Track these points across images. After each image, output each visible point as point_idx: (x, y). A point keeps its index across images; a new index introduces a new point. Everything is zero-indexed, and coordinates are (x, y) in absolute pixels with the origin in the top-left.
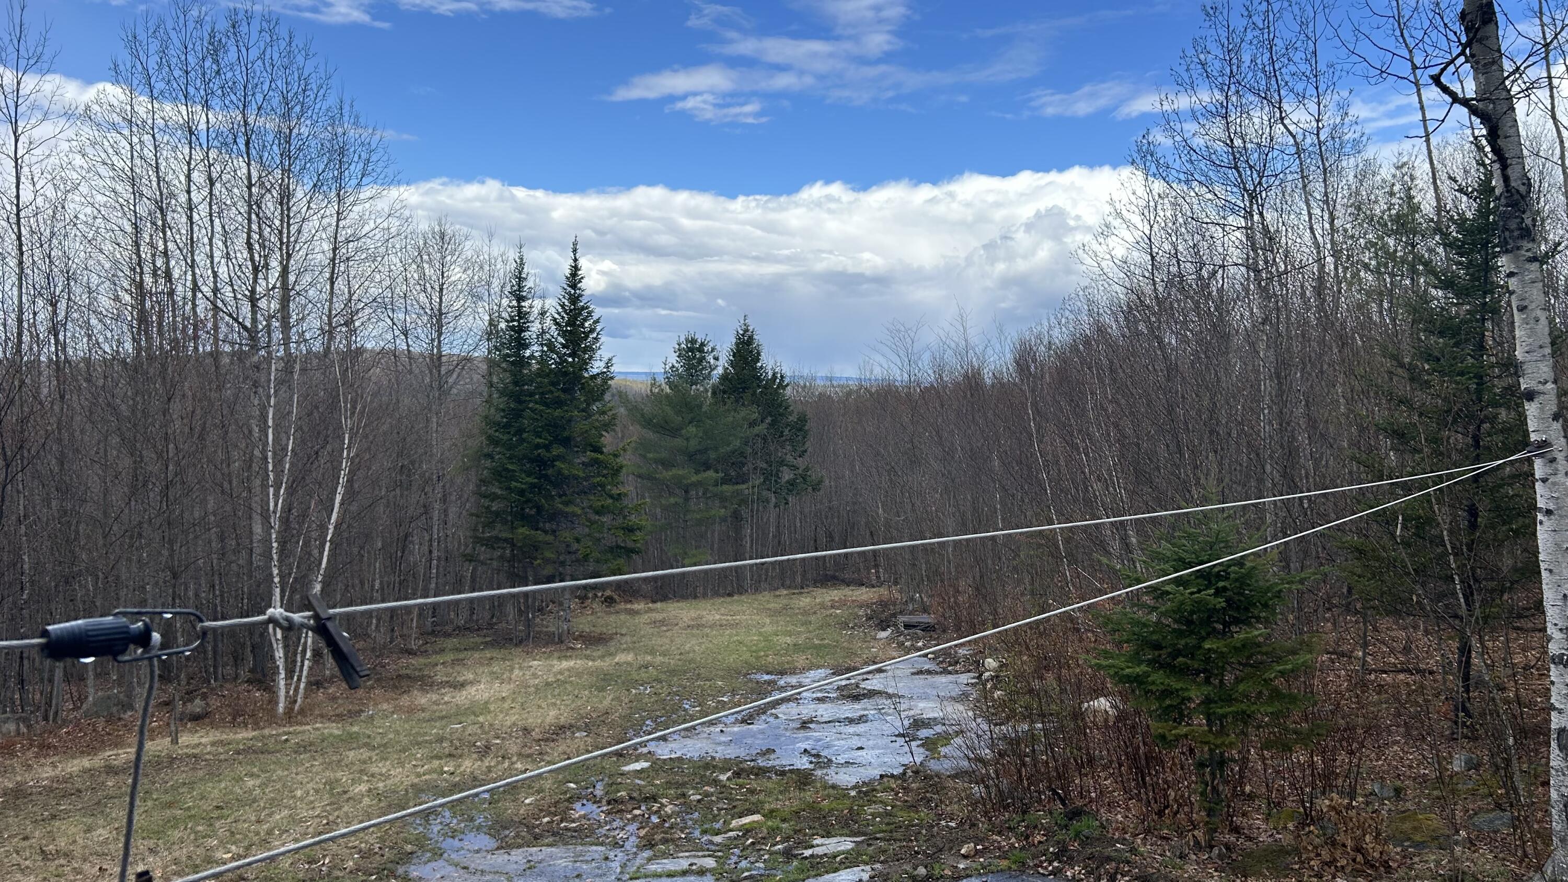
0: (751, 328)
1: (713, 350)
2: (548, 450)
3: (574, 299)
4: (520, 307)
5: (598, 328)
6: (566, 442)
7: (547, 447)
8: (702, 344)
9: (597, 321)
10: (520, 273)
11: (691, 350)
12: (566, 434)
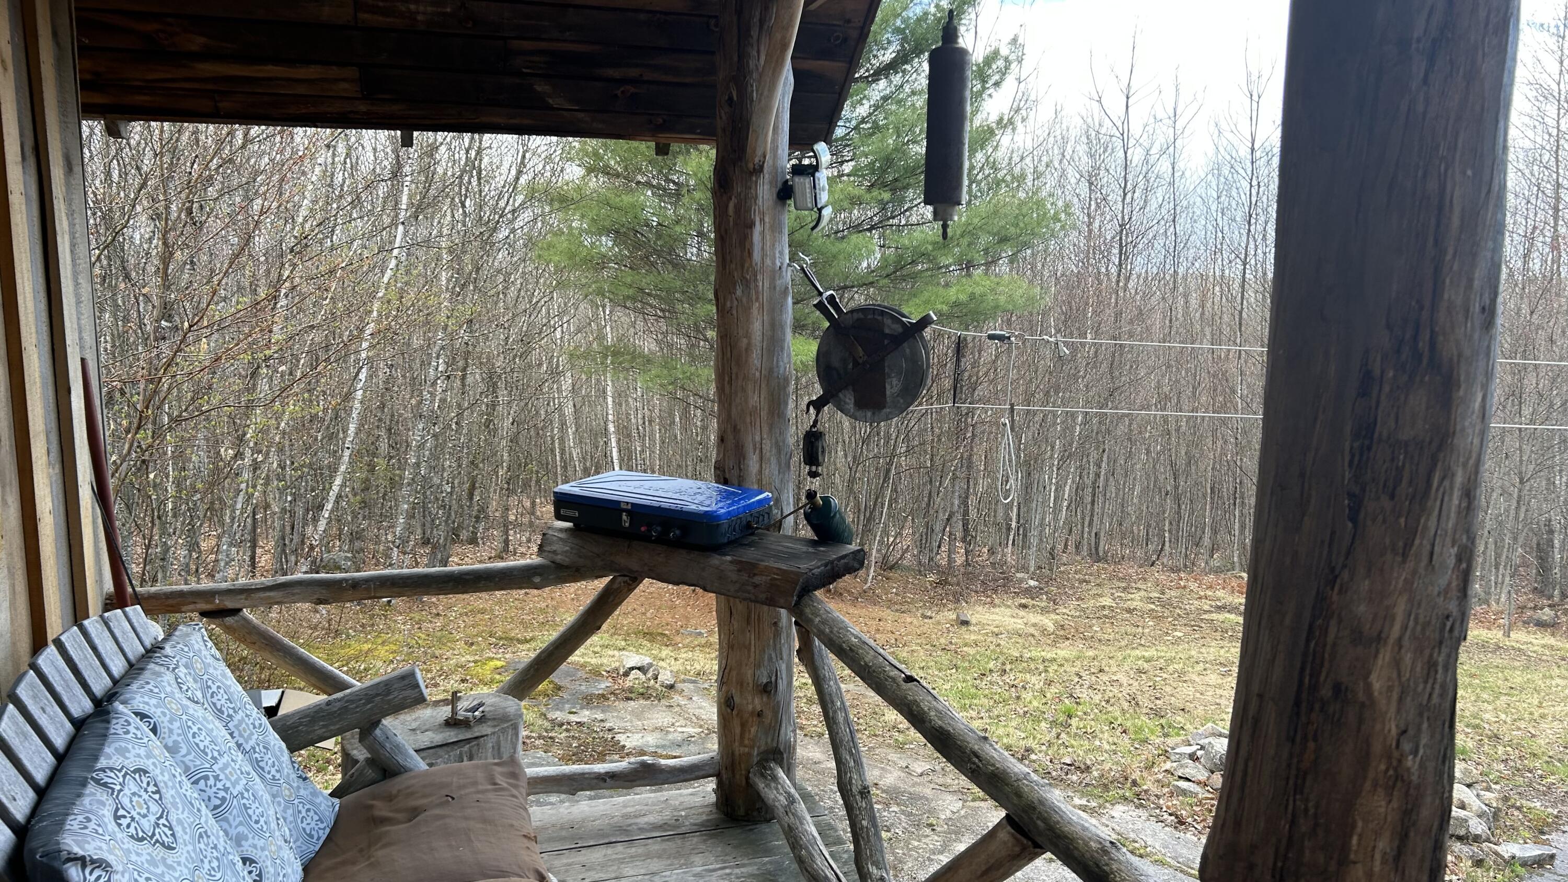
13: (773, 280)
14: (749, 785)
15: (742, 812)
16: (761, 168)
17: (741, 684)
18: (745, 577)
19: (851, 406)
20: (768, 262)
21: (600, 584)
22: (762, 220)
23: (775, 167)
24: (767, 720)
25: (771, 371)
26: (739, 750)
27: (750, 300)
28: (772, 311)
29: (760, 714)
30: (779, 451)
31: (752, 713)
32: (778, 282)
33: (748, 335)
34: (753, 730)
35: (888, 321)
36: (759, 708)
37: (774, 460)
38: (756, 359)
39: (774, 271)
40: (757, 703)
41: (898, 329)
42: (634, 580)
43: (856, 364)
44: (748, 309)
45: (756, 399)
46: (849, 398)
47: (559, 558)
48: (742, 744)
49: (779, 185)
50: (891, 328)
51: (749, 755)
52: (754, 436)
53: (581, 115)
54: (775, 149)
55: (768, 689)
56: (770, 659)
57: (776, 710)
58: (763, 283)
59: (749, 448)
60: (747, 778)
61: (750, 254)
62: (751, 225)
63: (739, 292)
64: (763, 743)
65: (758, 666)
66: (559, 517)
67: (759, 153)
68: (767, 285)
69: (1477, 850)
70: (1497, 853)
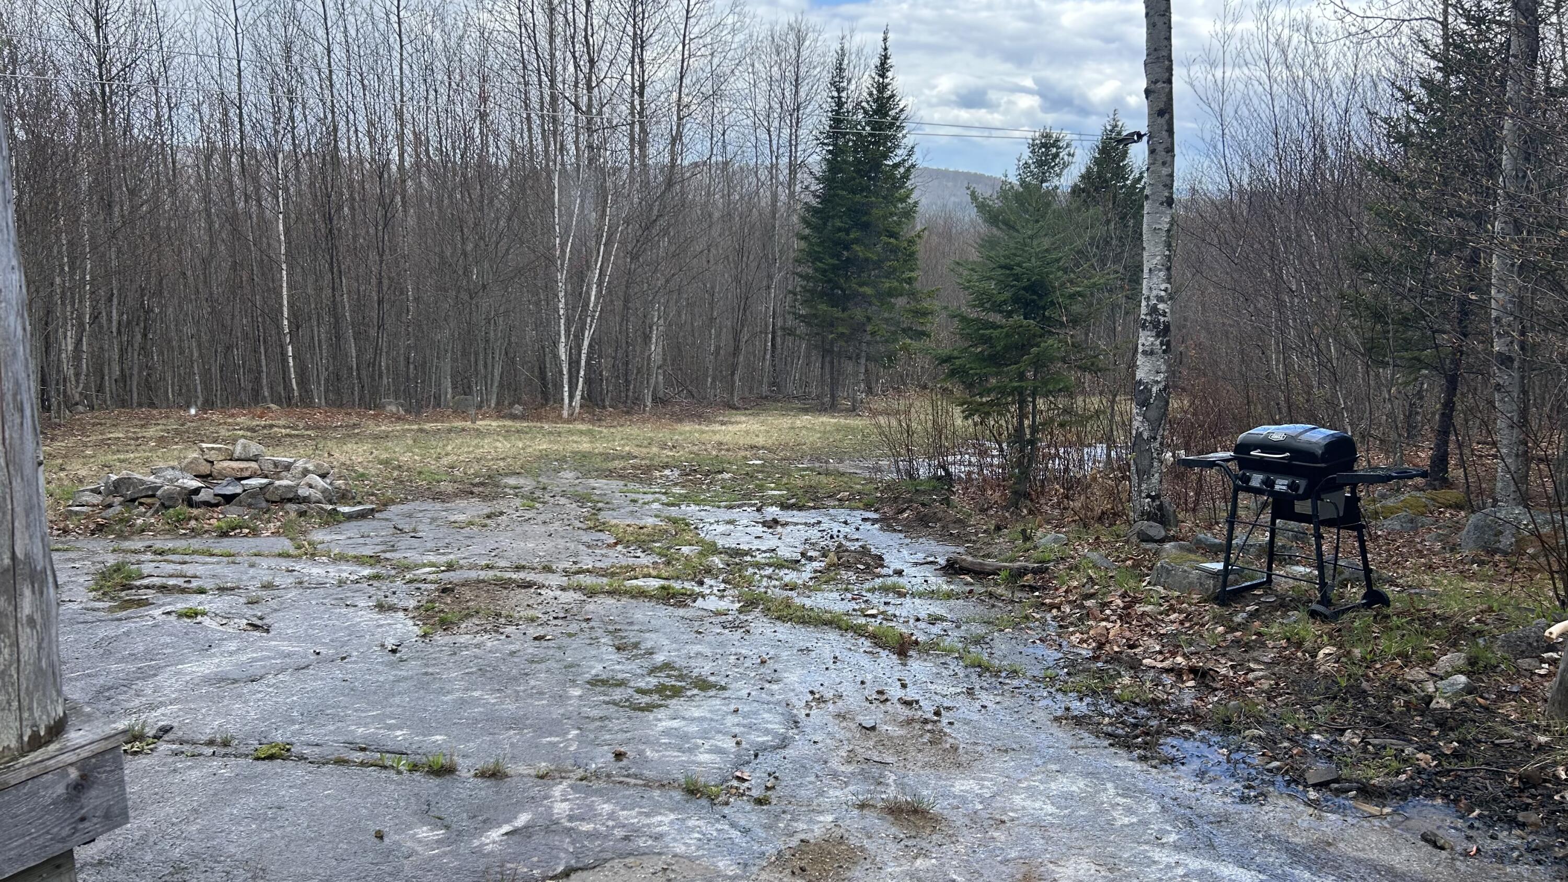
0: (1120, 124)
1: (1068, 145)
2: (848, 234)
3: (882, 88)
4: (840, 98)
5: (902, 117)
6: (865, 226)
7: (847, 232)
8: (1057, 140)
9: (902, 110)
10: (841, 64)
11: (1044, 145)
12: (864, 219)
69: (304, 507)
70: (322, 508)
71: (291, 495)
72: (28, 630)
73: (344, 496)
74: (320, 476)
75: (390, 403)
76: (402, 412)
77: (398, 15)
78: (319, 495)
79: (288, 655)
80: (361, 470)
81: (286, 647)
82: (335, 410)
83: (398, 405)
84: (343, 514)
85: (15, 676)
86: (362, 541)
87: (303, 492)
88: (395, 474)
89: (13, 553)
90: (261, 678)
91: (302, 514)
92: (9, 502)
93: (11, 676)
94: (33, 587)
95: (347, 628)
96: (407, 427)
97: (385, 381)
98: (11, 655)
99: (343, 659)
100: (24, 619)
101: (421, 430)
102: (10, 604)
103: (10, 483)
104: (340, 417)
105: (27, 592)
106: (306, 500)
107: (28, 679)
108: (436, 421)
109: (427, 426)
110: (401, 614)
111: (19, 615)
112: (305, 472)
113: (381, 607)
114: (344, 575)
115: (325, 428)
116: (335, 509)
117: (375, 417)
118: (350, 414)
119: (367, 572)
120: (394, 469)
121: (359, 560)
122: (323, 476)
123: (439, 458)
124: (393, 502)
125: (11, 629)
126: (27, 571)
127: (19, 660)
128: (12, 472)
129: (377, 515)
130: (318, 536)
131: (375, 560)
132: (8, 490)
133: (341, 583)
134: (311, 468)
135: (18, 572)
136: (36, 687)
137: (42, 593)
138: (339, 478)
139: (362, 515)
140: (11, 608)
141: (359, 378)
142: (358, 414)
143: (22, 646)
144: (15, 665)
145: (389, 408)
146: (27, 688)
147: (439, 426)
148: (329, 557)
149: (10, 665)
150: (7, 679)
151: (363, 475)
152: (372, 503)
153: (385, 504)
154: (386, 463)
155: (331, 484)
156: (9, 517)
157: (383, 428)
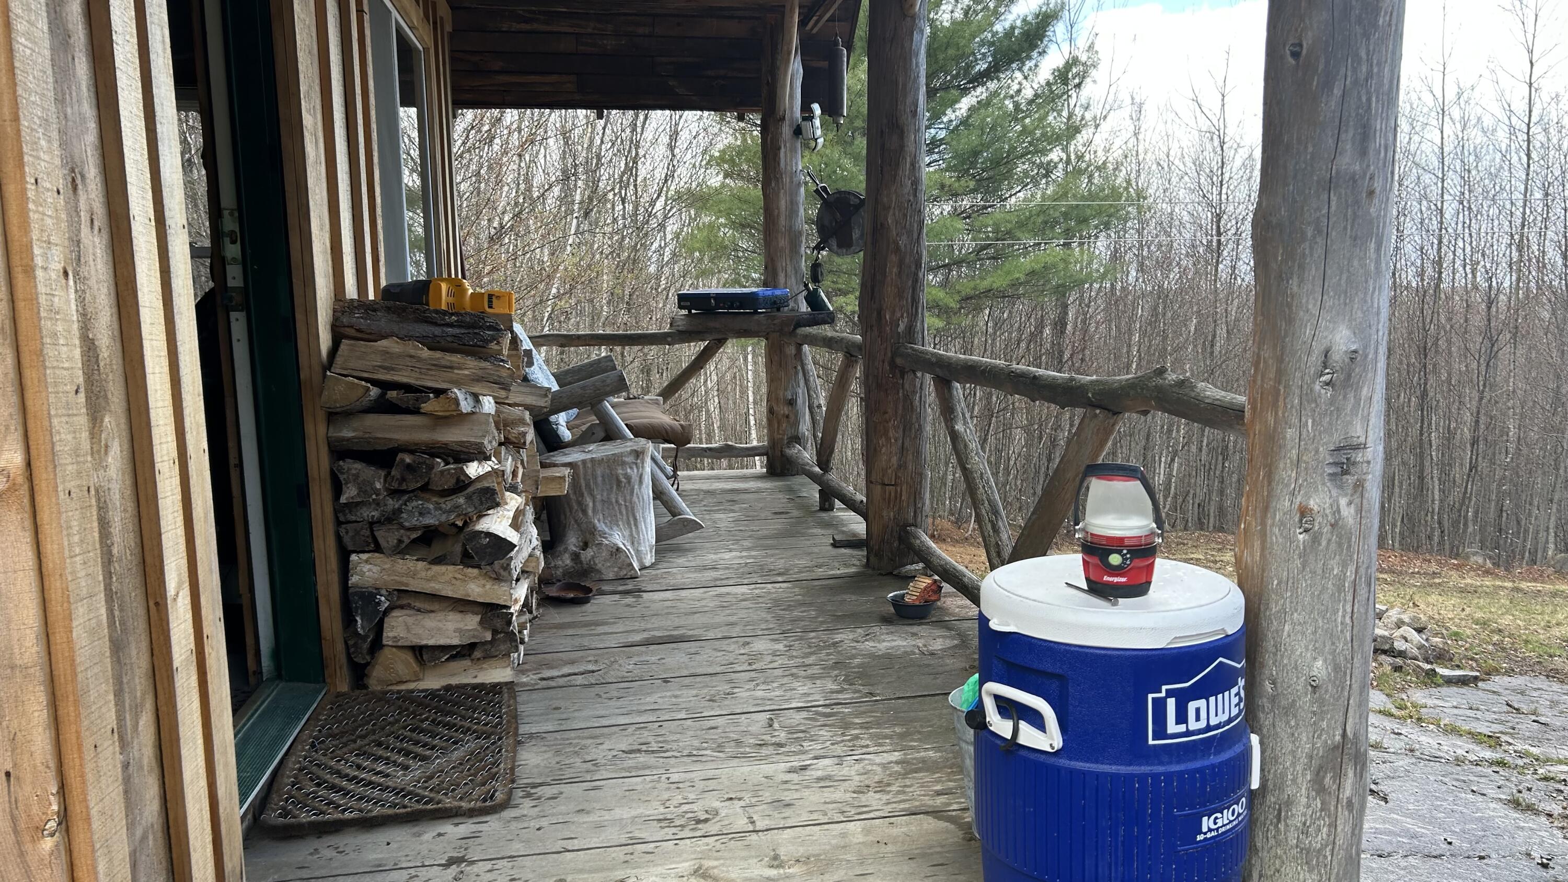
13: (791, 178)
14: (783, 455)
15: (779, 471)
16: (784, 118)
17: (777, 399)
18: (770, 321)
19: (835, 247)
20: (789, 168)
21: (702, 345)
22: (785, 146)
23: (792, 117)
24: (792, 420)
25: (791, 227)
26: (777, 436)
27: (779, 188)
28: (791, 195)
29: (787, 417)
30: (796, 273)
31: (784, 415)
32: (795, 179)
33: (778, 208)
34: (784, 425)
35: (852, 198)
36: (787, 413)
37: (793, 277)
38: (782, 221)
39: (792, 173)
40: (785, 410)
41: (858, 201)
42: (719, 343)
43: (836, 222)
44: (778, 195)
45: (783, 243)
46: (833, 242)
47: (680, 328)
48: (778, 433)
49: (795, 127)
50: (854, 201)
51: (782, 439)
52: (783, 263)
53: (694, 98)
54: (792, 108)
55: (792, 403)
56: (793, 386)
57: (796, 416)
58: (786, 180)
59: (780, 269)
60: (781, 451)
61: (779, 164)
62: (779, 148)
63: (773, 185)
64: (790, 432)
65: (786, 390)
66: (681, 307)
67: (782, 109)
68: (788, 180)
69: (1399, 661)
70: (1419, 667)
71: (1387, 647)
72: (1347, 813)
73: (1442, 656)
74: (1415, 629)
75: (1475, 554)
76: (1489, 564)
77: (1528, 133)
78: (1415, 652)
79: (1414, 836)
80: (1454, 629)
81: (1410, 824)
82: (1411, 555)
83: (1486, 557)
84: (1442, 676)
85: (1329, 858)
86: (1471, 713)
87: (1400, 645)
88: (1496, 638)
89: (1345, 730)
90: (1389, 855)
91: (1398, 669)
92: (1348, 678)
93: (1325, 857)
94: (1356, 768)
95: (1480, 819)
96: (1498, 583)
97: (1470, 529)
98: (1329, 836)
99: (1481, 858)
100: (1345, 801)
101: (1518, 590)
102: (1334, 782)
103: (1352, 659)
104: (1418, 563)
105: (1351, 774)
106: (1402, 654)
107: (1339, 864)
108: (1535, 580)
109: (1524, 585)
110: (1543, 819)
111: (1341, 796)
112: (1399, 624)
113: (1515, 804)
114: (1460, 752)
115: (1401, 573)
116: (1434, 670)
117: (1458, 567)
118: (1429, 561)
119: (1488, 754)
120: (1492, 632)
121: (1475, 737)
122: (1420, 631)
123: (1548, 626)
124: (1497, 671)
125: (1332, 808)
126: (1353, 751)
127: (1334, 843)
128: (1355, 647)
129: (1480, 684)
130: (1418, 695)
131: (1493, 741)
132: (1349, 665)
133: (1459, 761)
134: (1407, 620)
135: (1346, 751)
136: (1345, 874)
137: (1361, 777)
138: (1436, 635)
139: (1463, 682)
140: (1335, 787)
141: (1440, 523)
142: (1439, 563)
143: (1339, 829)
144: (1330, 847)
145: (1473, 559)
146: (1338, 874)
147: (1539, 586)
148: (1439, 726)
149: (1327, 846)
150: (1321, 859)
151: (1456, 634)
152: (1472, 669)
153: (1490, 673)
154: (1484, 624)
155: (1427, 640)
156: (1346, 694)
157: (1469, 581)
